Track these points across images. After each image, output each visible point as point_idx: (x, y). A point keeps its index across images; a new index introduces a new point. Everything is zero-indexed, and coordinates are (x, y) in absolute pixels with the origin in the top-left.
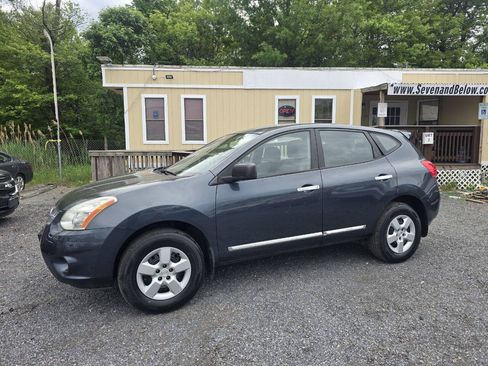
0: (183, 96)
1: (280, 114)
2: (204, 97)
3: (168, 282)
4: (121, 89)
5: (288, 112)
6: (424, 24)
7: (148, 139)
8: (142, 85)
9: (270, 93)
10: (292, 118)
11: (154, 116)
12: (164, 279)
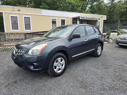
0: (24, 16)
1: (52, 23)
2: (30, 17)
3: (60, 67)
4: (2, 13)
5: (54, 22)
6: (80, 3)
7: (12, 29)
8: (10, 12)
9: (49, 17)
10: (55, 24)
11: (14, 22)
12: (59, 67)
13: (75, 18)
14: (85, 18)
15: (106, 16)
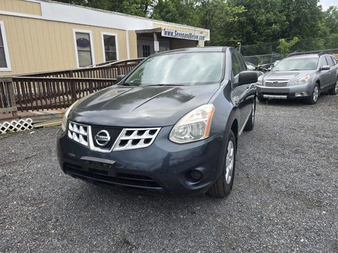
1: (78, 45)
2: (1, 23)
9: (68, 26)
10: (87, 49)
13: (147, 32)
14: (174, 34)
15: (209, 31)
